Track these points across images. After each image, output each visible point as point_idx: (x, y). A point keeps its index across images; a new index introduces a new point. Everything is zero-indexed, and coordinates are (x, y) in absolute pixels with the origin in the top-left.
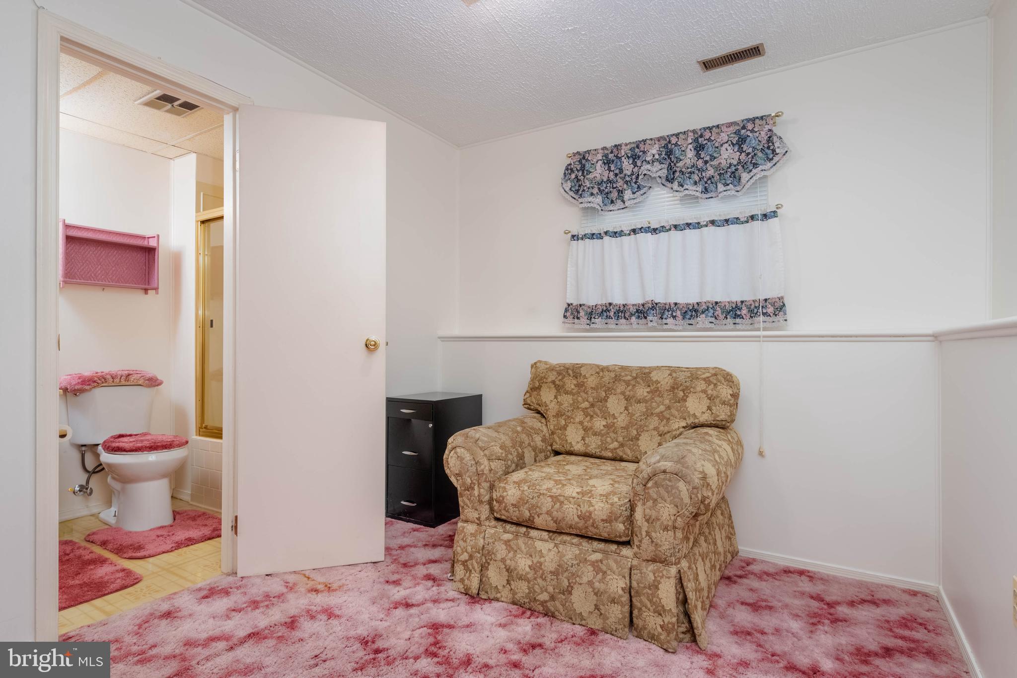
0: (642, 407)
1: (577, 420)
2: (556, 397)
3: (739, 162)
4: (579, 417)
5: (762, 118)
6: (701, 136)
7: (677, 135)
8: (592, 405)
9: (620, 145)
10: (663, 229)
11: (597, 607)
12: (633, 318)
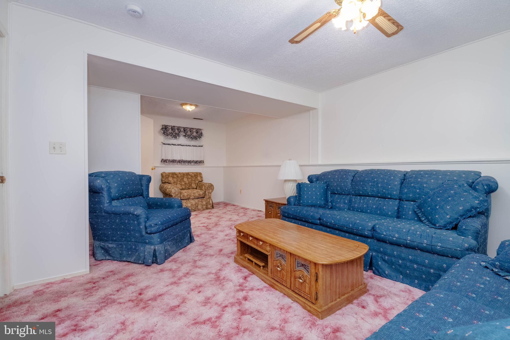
0: (190, 179)
1: (178, 183)
2: (173, 179)
3: (197, 136)
4: (179, 182)
5: (200, 129)
6: (191, 129)
7: (186, 128)
8: (181, 180)
9: (175, 126)
10: (184, 145)
11: (202, 207)
12: (178, 163)
